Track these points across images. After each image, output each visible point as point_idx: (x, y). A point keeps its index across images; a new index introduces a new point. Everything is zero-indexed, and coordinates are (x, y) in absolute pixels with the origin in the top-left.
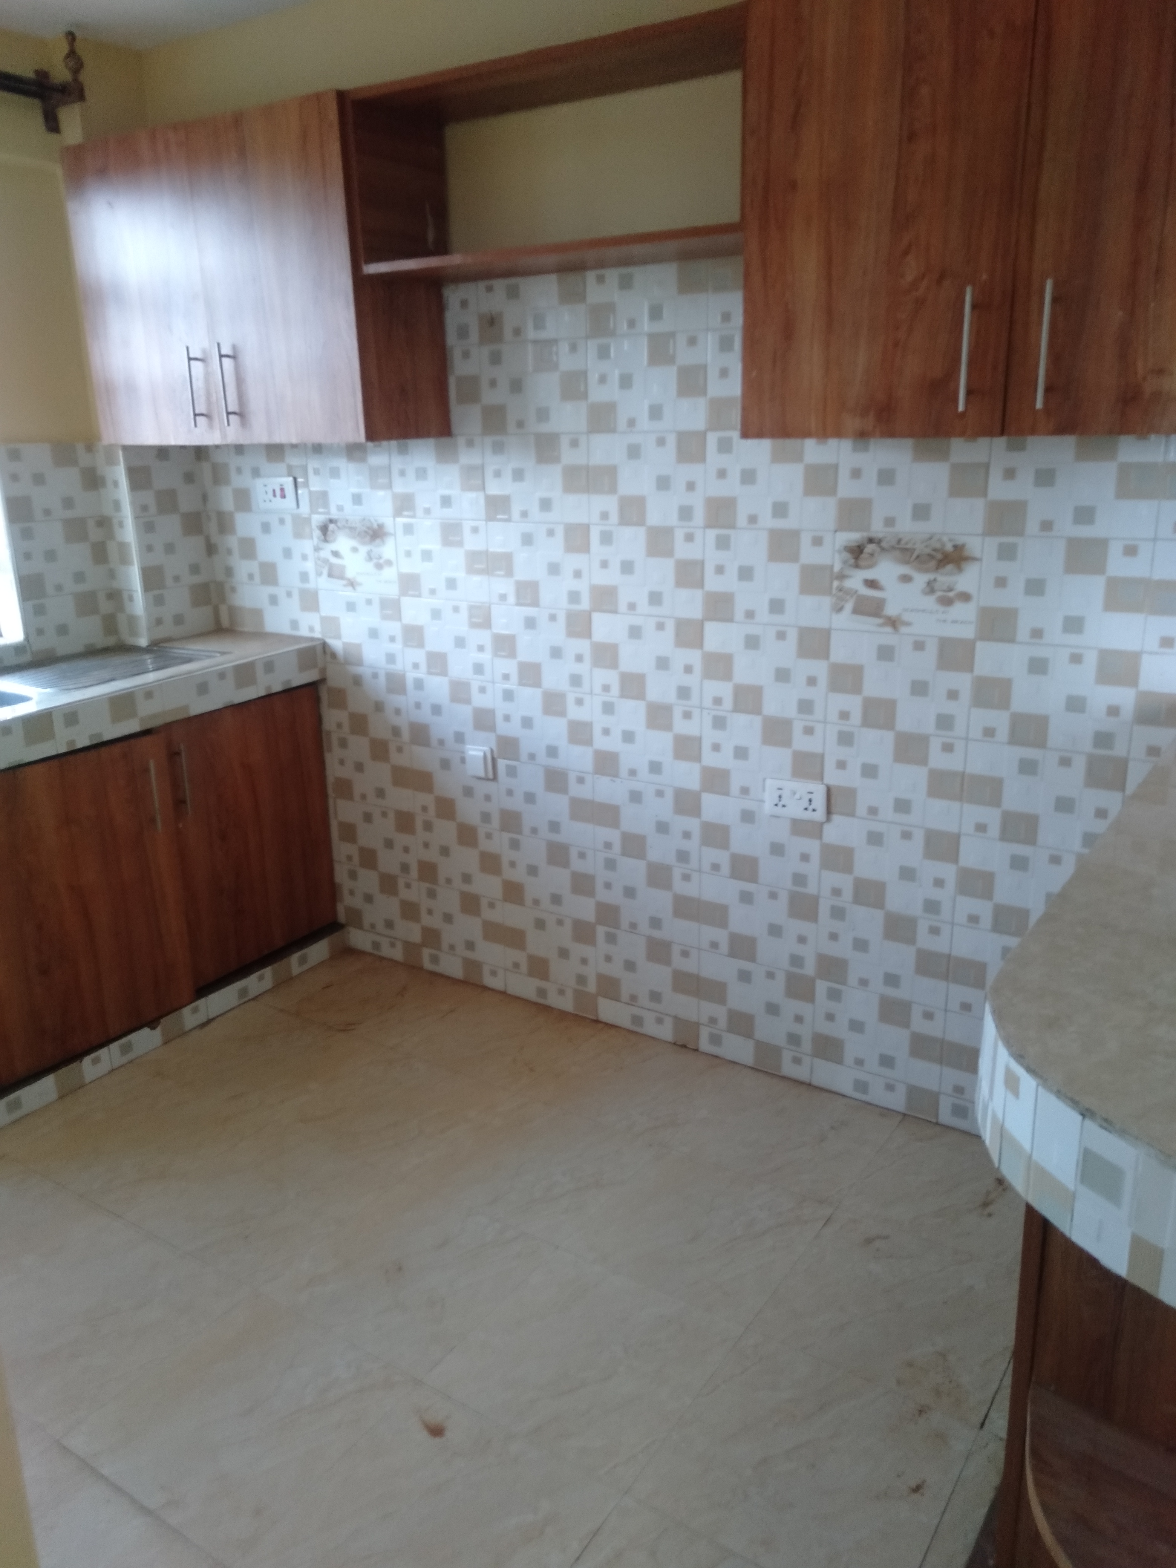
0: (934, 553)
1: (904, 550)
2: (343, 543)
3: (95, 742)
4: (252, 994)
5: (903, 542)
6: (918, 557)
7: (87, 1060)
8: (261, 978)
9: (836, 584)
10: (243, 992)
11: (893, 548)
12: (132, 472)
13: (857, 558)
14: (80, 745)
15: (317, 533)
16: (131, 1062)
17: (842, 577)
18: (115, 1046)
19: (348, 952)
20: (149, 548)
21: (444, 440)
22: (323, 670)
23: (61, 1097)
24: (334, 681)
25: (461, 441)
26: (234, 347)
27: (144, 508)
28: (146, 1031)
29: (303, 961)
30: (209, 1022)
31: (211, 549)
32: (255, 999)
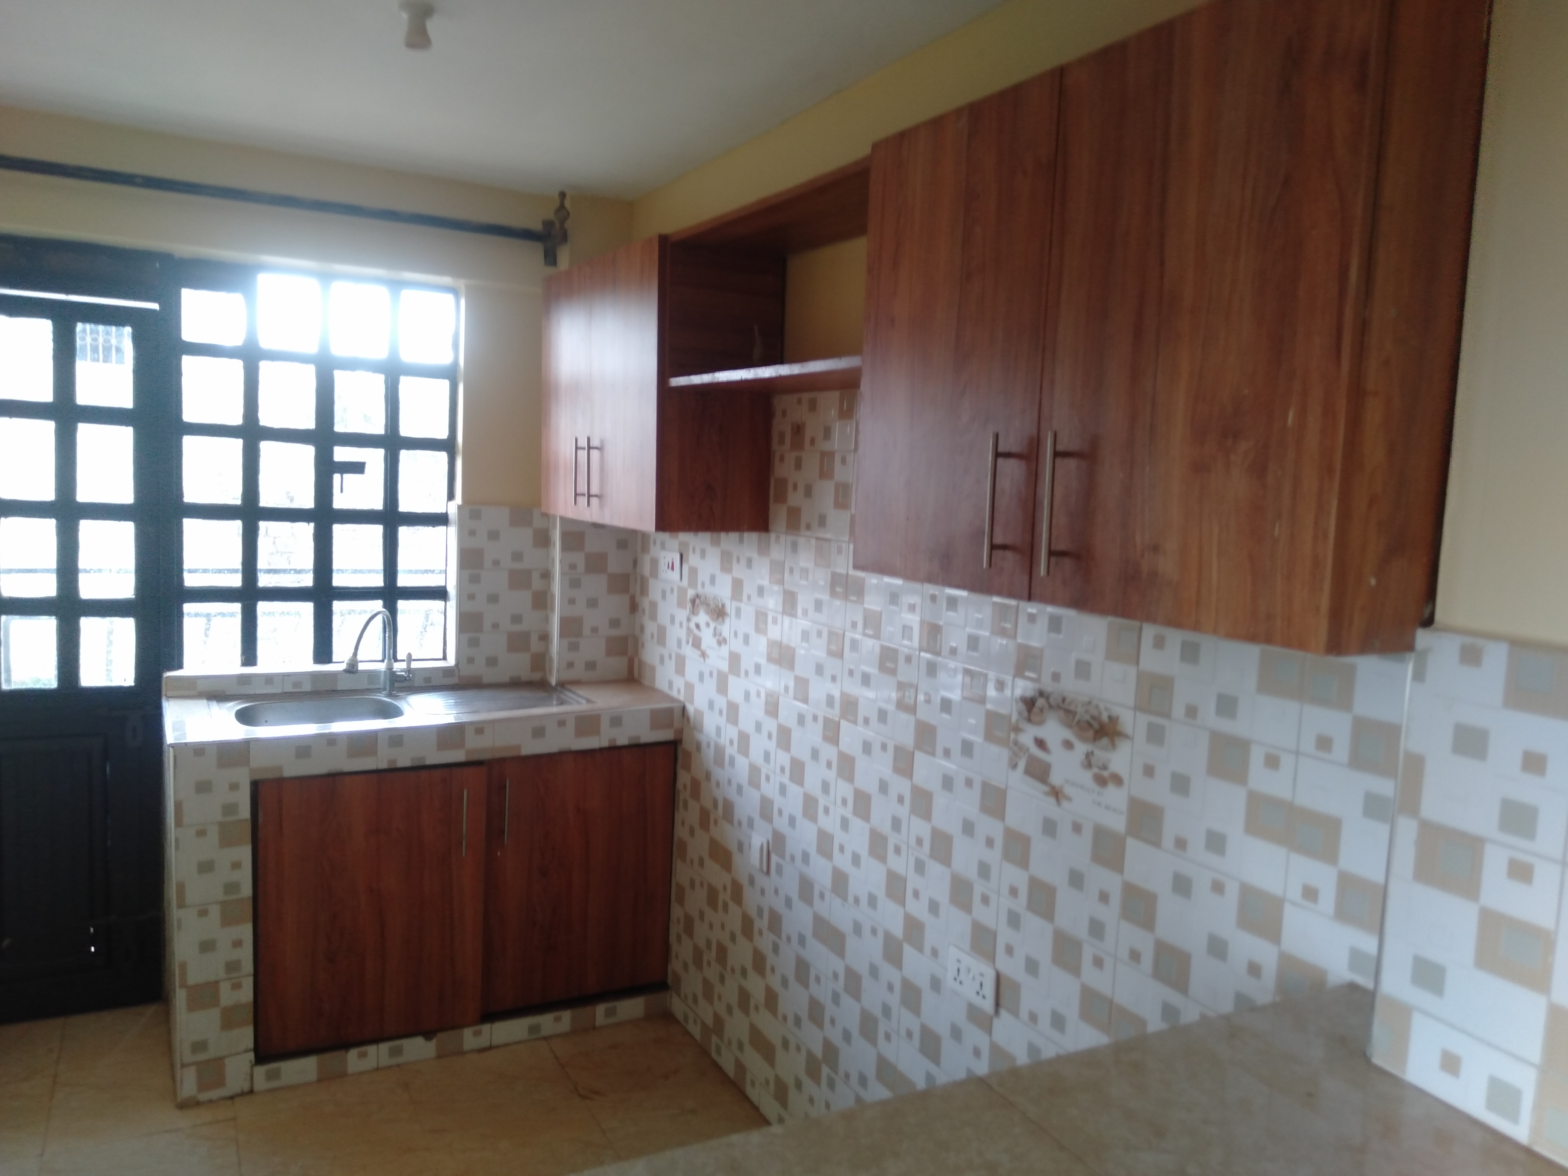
0: (1092, 722)
1: (1068, 711)
2: (702, 617)
3: (416, 764)
4: (545, 1032)
5: (1067, 702)
6: (1079, 722)
7: (353, 1053)
8: (558, 1020)
9: (1012, 736)
10: (534, 1029)
11: (1059, 707)
12: (564, 535)
13: (1030, 711)
14: (402, 763)
15: (689, 605)
16: (398, 1066)
17: (1017, 729)
18: (384, 1047)
19: (668, 1017)
20: (572, 601)
21: (764, 535)
22: (680, 732)
23: (320, 1081)
24: (687, 745)
25: (773, 536)
26: (602, 442)
27: (573, 567)
28: (419, 1041)
29: (610, 1013)
30: (491, 1048)
31: (634, 607)
32: (546, 1038)
